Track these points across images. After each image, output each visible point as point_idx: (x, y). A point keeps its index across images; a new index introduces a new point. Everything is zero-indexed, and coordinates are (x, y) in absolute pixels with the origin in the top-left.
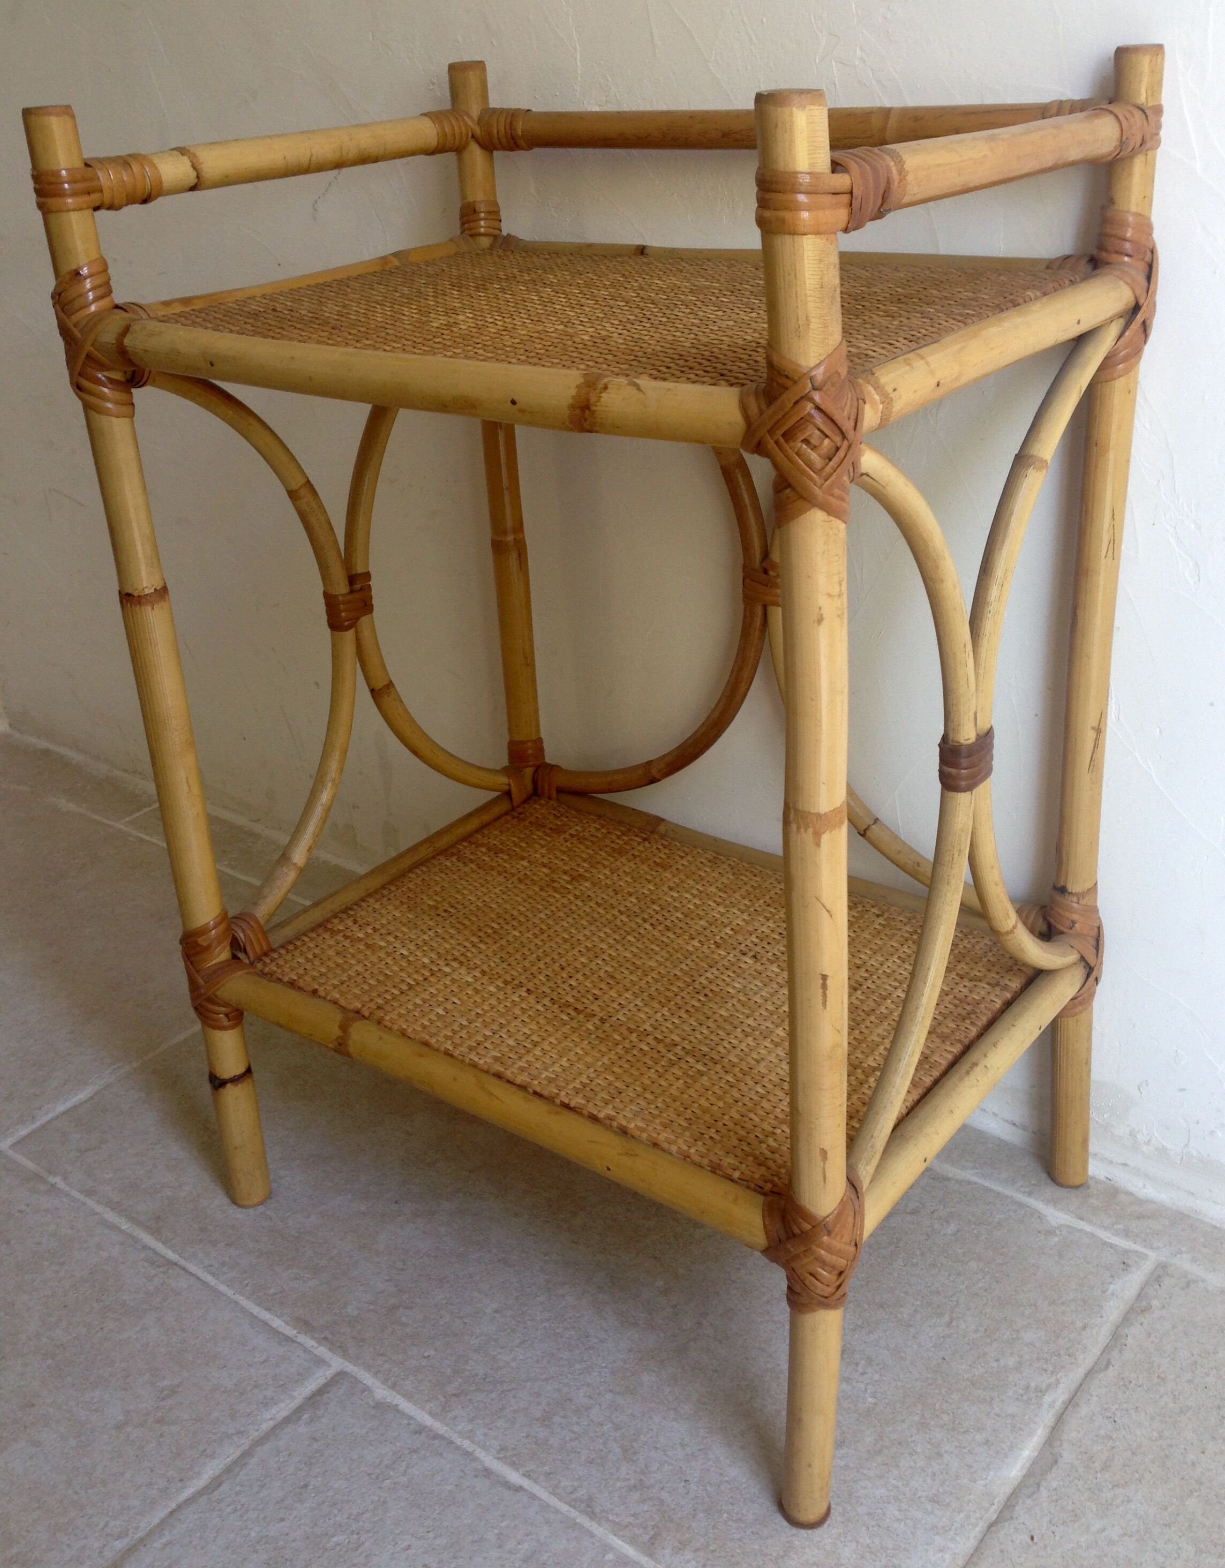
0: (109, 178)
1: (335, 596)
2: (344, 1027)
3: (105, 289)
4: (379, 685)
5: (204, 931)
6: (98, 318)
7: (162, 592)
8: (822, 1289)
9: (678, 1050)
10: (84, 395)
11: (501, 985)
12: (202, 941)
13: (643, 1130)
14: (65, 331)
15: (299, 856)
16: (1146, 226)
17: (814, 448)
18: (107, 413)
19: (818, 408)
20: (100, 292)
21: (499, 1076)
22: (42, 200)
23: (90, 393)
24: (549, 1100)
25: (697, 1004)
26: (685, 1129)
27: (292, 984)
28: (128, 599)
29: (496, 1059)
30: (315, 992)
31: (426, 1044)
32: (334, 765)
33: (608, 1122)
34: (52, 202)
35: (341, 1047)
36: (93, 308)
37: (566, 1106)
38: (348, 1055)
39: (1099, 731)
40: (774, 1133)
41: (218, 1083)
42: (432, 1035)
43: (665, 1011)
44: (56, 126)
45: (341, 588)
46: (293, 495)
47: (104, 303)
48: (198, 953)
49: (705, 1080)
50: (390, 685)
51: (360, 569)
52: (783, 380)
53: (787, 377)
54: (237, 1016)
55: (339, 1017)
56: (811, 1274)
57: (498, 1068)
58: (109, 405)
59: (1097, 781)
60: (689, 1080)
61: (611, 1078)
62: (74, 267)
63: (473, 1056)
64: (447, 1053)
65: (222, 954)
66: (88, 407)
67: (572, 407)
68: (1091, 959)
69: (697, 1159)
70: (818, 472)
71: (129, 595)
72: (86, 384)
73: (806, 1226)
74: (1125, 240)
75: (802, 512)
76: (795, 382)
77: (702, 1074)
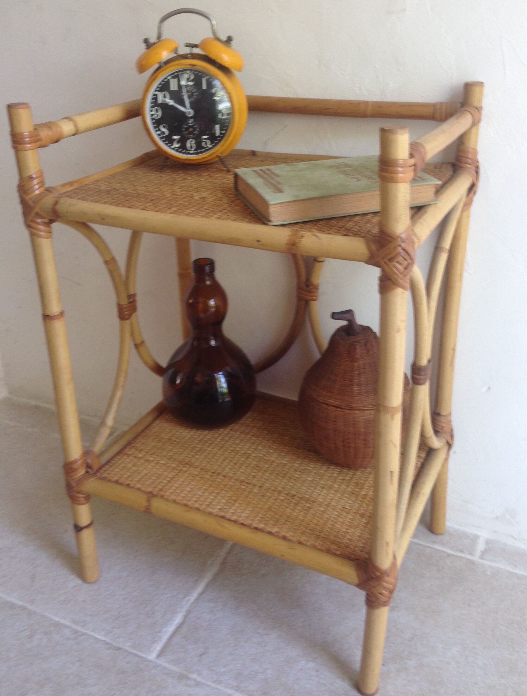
0: (44, 134)
1: (122, 305)
2: (148, 501)
3: (42, 183)
4: (139, 342)
5: (74, 462)
6: (40, 197)
7: (62, 314)
8: (383, 599)
9: (296, 498)
10: (31, 229)
11: (211, 474)
12: (75, 466)
13: (293, 536)
14: (23, 202)
15: (110, 422)
16: (475, 152)
17: (401, 264)
18: (40, 236)
19: (404, 250)
20: (40, 185)
21: (223, 517)
22: (15, 145)
23: (35, 229)
24: (248, 526)
25: (297, 476)
26: (311, 534)
27: (117, 482)
28: (47, 317)
29: (220, 509)
30: (128, 485)
31: (186, 505)
32: (122, 379)
33: (276, 534)
34: (20, 146)
35: (148, 510)
36: (37, 192)
37: (256, 529)
38: (150, 513)
39: (454, 350)
40: (348, 532)
41: (78, 529)
42: (189, 501)
43: (285, 481)
44: (23, 113)
45: (124, 302)
46: (106, 263)
47: (42, 189)
48: (73, 472)
49: (312, 511)
50: (143, 342)
51: (132, 293)
52: (389, 238)
53: (391, 237)
54: (88, 498)
55: (145, 497)
56: (380, 594)
57: (222, 514)
58: (42, 233)
59: (452, 370)
60: (305, 512)
61: (272, 514)
62: (29, 175)
63: (209, 510)
64: (198, 509)
65: (82, 472)
66: (32, 235)
67: (287, 244)
68: (450, 442)
69: (319, 547)
70: (402, 273)
71: (48, 316)
72: (33, 224)
73: (379, 574)
74: (468, 158)
75: (393, 289)
76: (394, 239)
77: (309, 508)
